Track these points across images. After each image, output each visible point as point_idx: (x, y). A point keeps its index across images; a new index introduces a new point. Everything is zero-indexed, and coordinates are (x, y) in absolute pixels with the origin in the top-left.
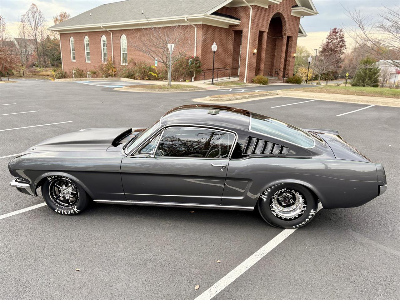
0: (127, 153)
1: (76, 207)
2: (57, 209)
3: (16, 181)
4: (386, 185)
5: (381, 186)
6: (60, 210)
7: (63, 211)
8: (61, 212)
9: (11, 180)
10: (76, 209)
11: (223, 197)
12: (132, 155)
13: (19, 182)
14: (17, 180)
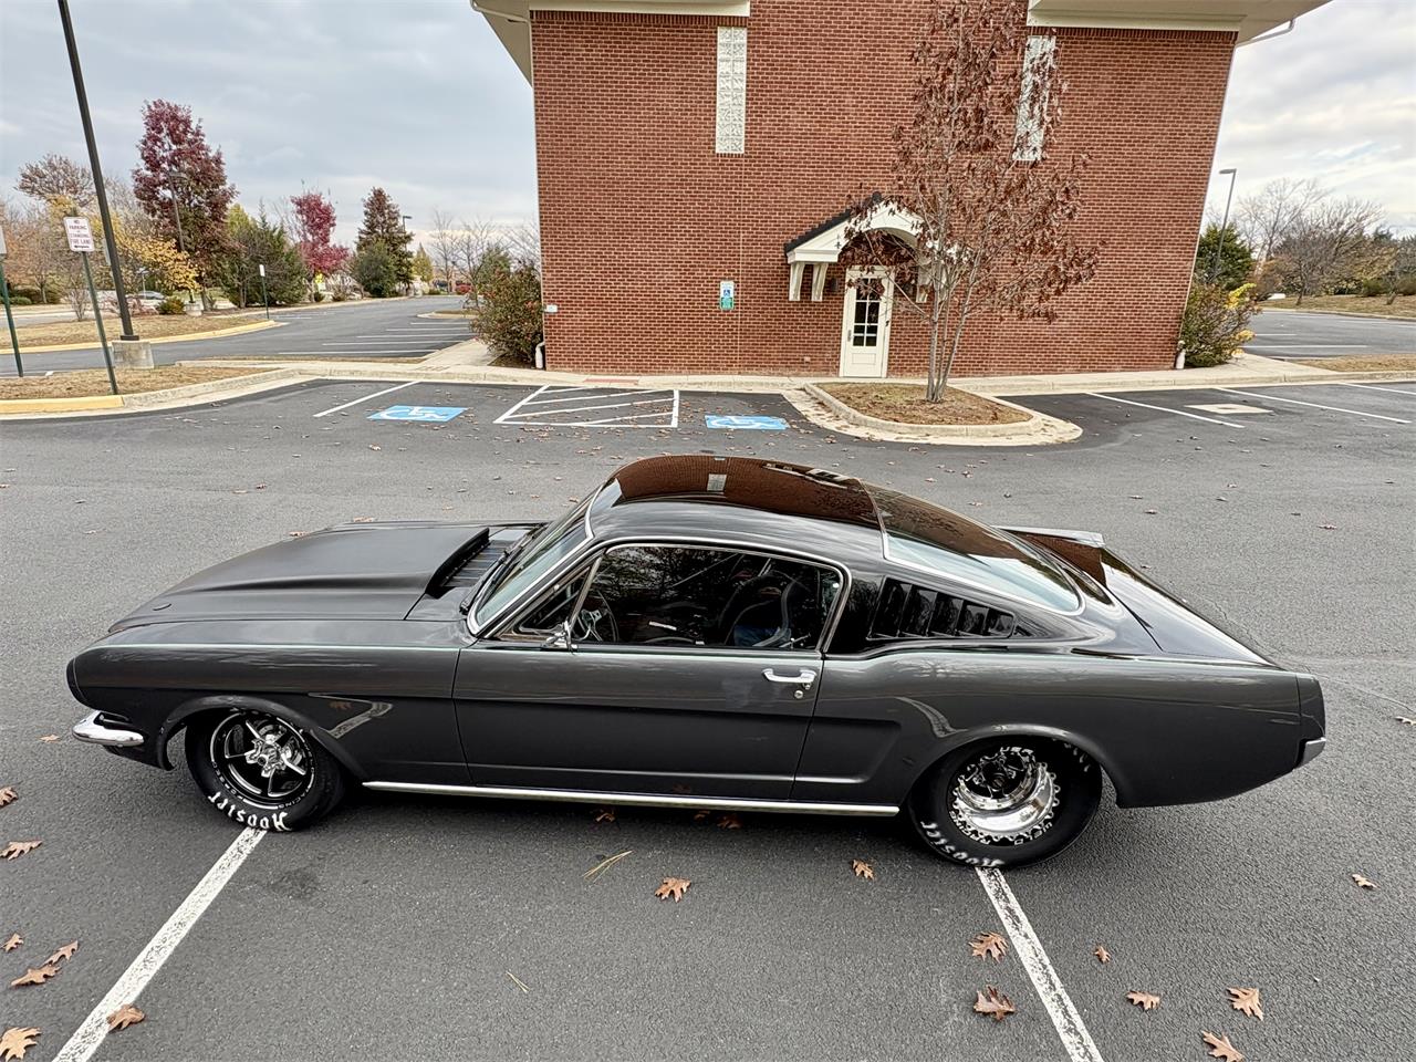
0: (475, 633)
1: (283, 814)
2: (218, 795)
3: (97, 721)
4: (1323, 739)
5: (1308, 743)
6: (226, 801)
7: (233, 807)
8: (227, 808)
9: (80, 718)
10: (281, 823)
11: (797, 779)
12: (492, 638)
13: (109, 726)
14: (102, 717)
